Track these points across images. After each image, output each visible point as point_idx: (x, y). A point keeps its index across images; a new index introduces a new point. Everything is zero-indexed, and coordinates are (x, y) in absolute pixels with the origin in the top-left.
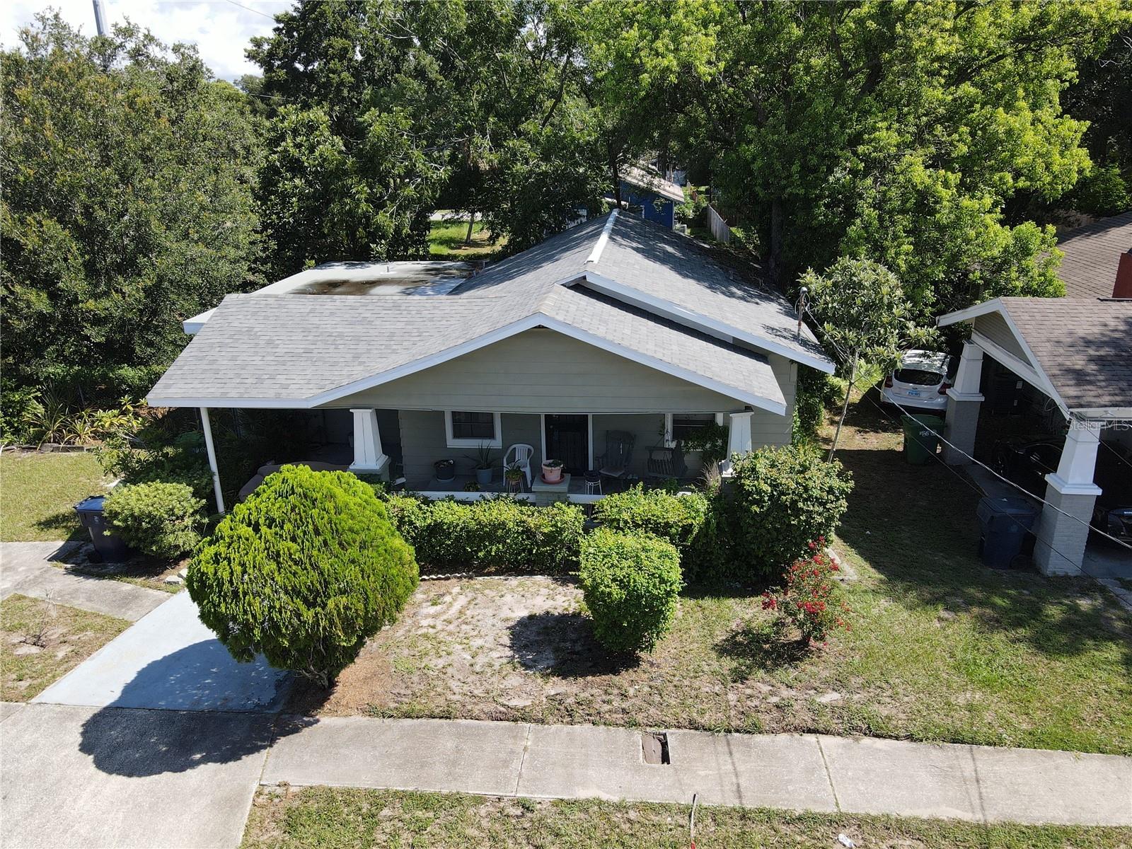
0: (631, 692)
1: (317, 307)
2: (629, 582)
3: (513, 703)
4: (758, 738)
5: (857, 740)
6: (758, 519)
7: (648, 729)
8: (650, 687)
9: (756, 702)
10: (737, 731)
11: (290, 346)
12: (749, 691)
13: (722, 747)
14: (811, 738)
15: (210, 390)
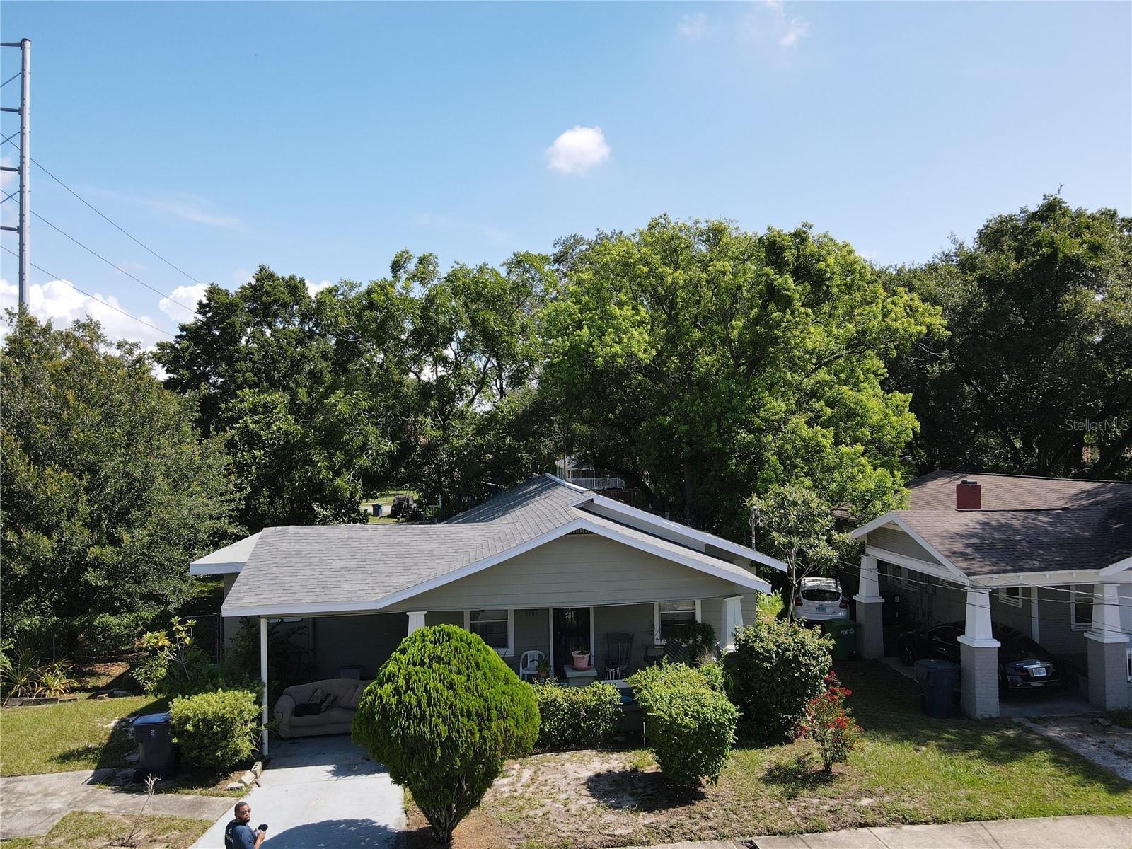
0: (711, 815)
1: (353, 534)
2: (699, 715)
3: (618, 832)
4: (825, 835)
5: (898, 828)
6: (770, 674)
7: (737, 839)
8: (725, 810)
9: (812, 811)
10: (808, 832)
11: (343, 563)
12: (803, 804)
13: (800, 844)
14: (865, 830)
15: (282, 599)
